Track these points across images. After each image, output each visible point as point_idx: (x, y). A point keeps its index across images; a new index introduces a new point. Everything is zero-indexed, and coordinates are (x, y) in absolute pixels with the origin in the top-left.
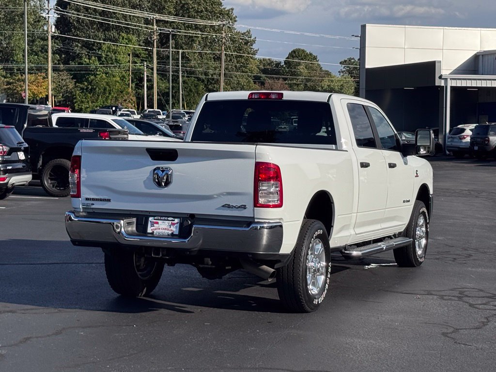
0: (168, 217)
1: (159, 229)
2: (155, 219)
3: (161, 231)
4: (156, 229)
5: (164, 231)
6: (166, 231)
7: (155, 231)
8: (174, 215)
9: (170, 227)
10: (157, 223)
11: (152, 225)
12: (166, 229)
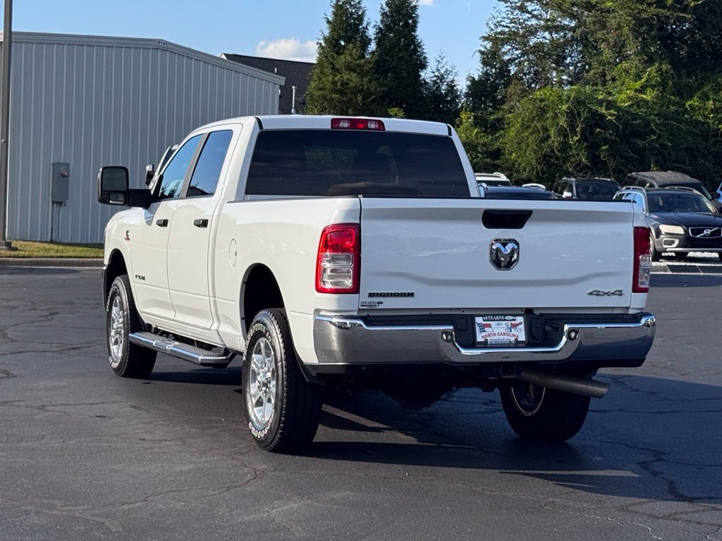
0: (505, 315)
1: (495, 335)
2: (484, 320)
3: (497, 337)
4: (489, 335)
5: (501, 337)
6: (506, 337)
7: (489, 339)
8: (514, 312)
9: (511, 331)
10: (489, 326)
11: (482, 330)
12: (504, 334)
